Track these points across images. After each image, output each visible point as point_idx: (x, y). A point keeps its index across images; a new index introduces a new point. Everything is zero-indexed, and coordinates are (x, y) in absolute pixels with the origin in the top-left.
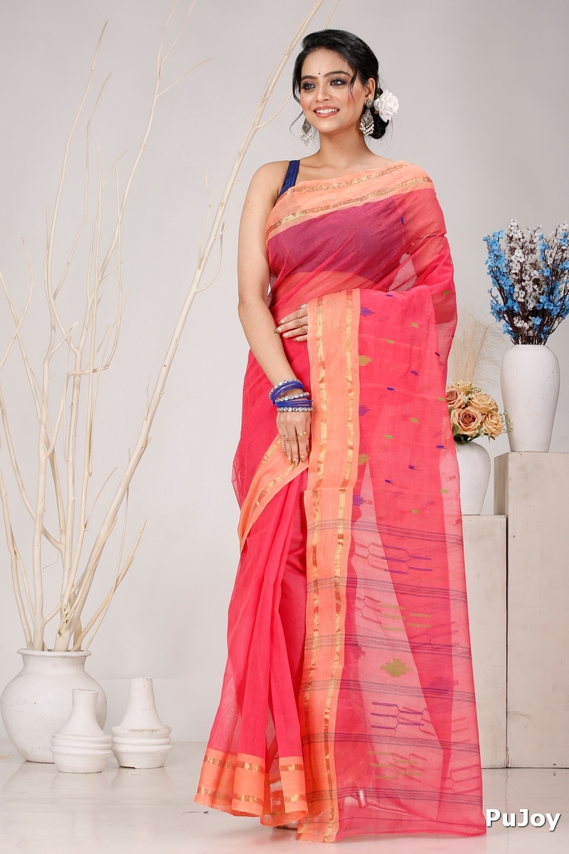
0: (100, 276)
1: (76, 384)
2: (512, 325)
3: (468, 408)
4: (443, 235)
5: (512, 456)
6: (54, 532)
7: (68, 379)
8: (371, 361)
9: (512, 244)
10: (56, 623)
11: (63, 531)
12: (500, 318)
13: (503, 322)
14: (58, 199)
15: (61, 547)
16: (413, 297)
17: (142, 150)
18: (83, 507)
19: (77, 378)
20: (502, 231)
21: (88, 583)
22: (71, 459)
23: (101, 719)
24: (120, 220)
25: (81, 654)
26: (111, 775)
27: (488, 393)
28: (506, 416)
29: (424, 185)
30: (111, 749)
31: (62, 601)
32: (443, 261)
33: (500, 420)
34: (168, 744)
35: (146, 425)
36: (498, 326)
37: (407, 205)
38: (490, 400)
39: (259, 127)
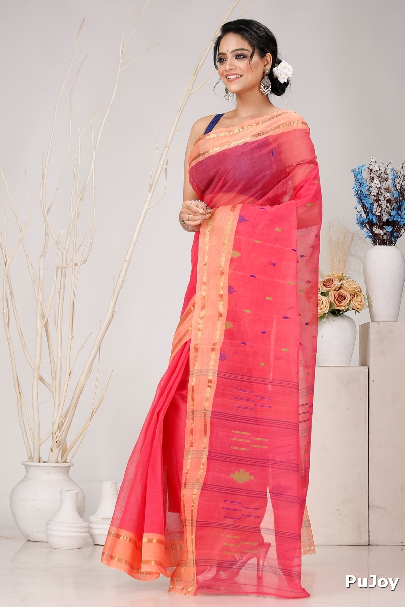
0: (80, 198)
1: (63, 274)
2: (372, 232)
3: (341, 291)
5: (372, 324)
6: (47, 379)
7: (57, 270)
9: (372, 175)
10: (49, 443)
11: (54, 378)
12: (363, 227)
13: (365, 229)
14: (50, 143)
15: (52, 389)
17: (109, 108)
18: (68, 361)
19: (64, 270)
20: (365, 165)
21: (72, 415)
22: (59, 327)
23: (81, 511)
24: (94, 157)
25: (66, 465)
26: (88, 550)
27: (355, 280)
28: (368, 296)
30: (88, 532)
31: (53, 428)
33: (363, 299)
35: (113, 302)
36: (362, 232)
38: (356, 285)
39: (192, 92)
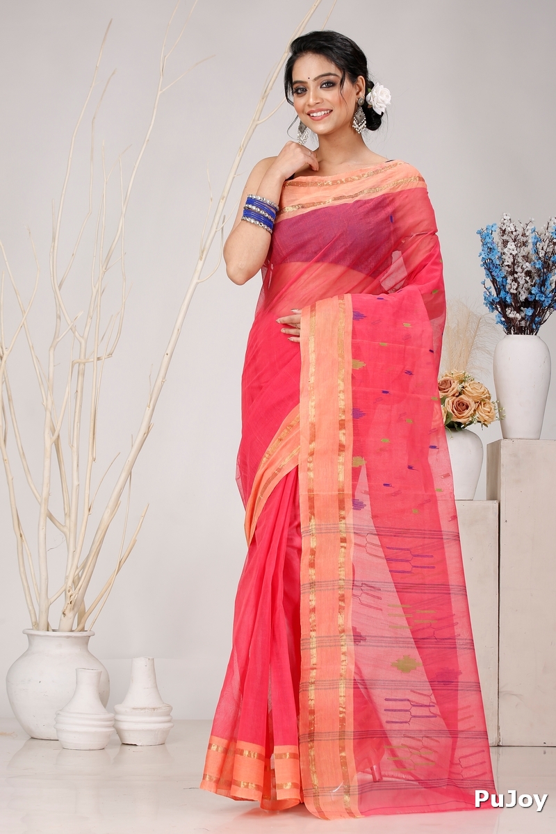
0: (104, 267)
1: (81, 372)
2: (505, 316)
3: (462, 396)
4: (434, 234)
5: (504, 443)
6: (59, 516)
7: (73, 367)
8: (365, 365)
9: (505, 237)
10: (61, 604)
11: (68, 515)
12: (493, 309)
13: (496, 312)
14: (64, 192)
15: (65, 530)
16: (403, 298)
17: (145, 144)
18: (87, 492)
19: (82, 366)
20: (495, 224)
22: (75, 445)
23: (104, 698)
24: (124, 212)
25: (84, 634)
26: (113, 752)
27: (482, 381)
28: (499, 404)
29: (415, 184)
30: (114, 726)
31: (66, 583)
32: (432, 260)
33: (493, 408)
34: (169, 721)
35: (148, 412)
36: (491, 317)
37: (397, 203)
38: (483, 389)
39: (259, 122)
